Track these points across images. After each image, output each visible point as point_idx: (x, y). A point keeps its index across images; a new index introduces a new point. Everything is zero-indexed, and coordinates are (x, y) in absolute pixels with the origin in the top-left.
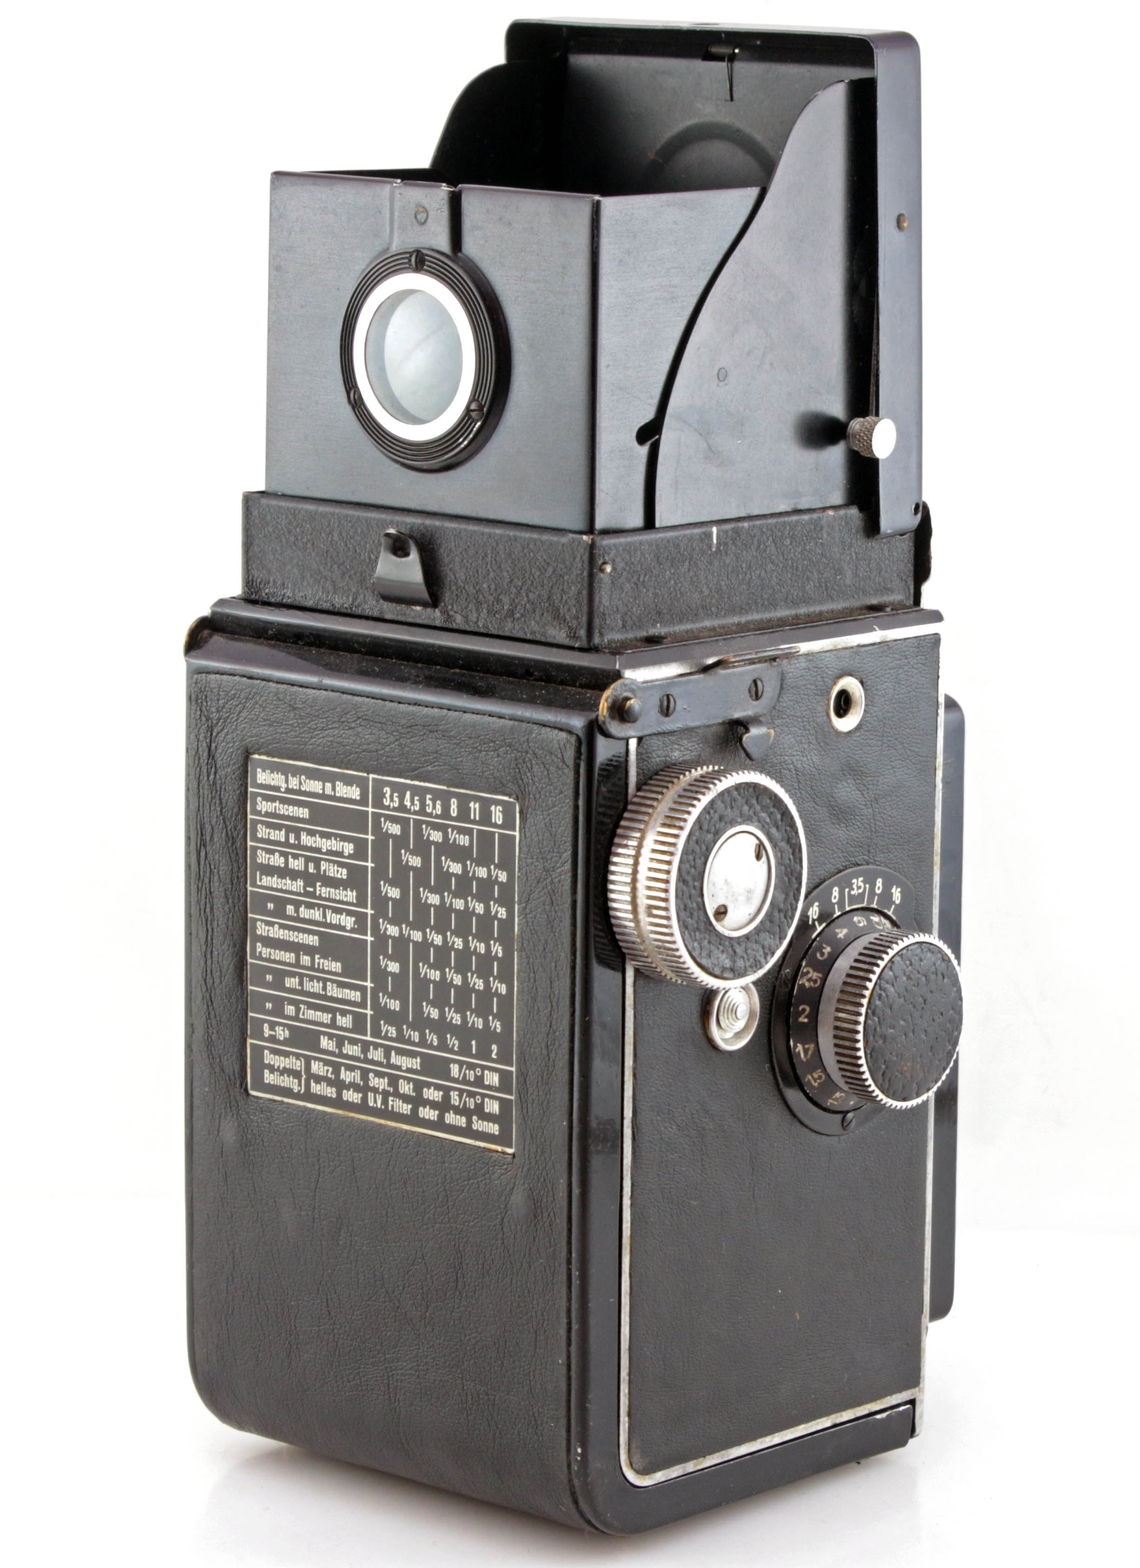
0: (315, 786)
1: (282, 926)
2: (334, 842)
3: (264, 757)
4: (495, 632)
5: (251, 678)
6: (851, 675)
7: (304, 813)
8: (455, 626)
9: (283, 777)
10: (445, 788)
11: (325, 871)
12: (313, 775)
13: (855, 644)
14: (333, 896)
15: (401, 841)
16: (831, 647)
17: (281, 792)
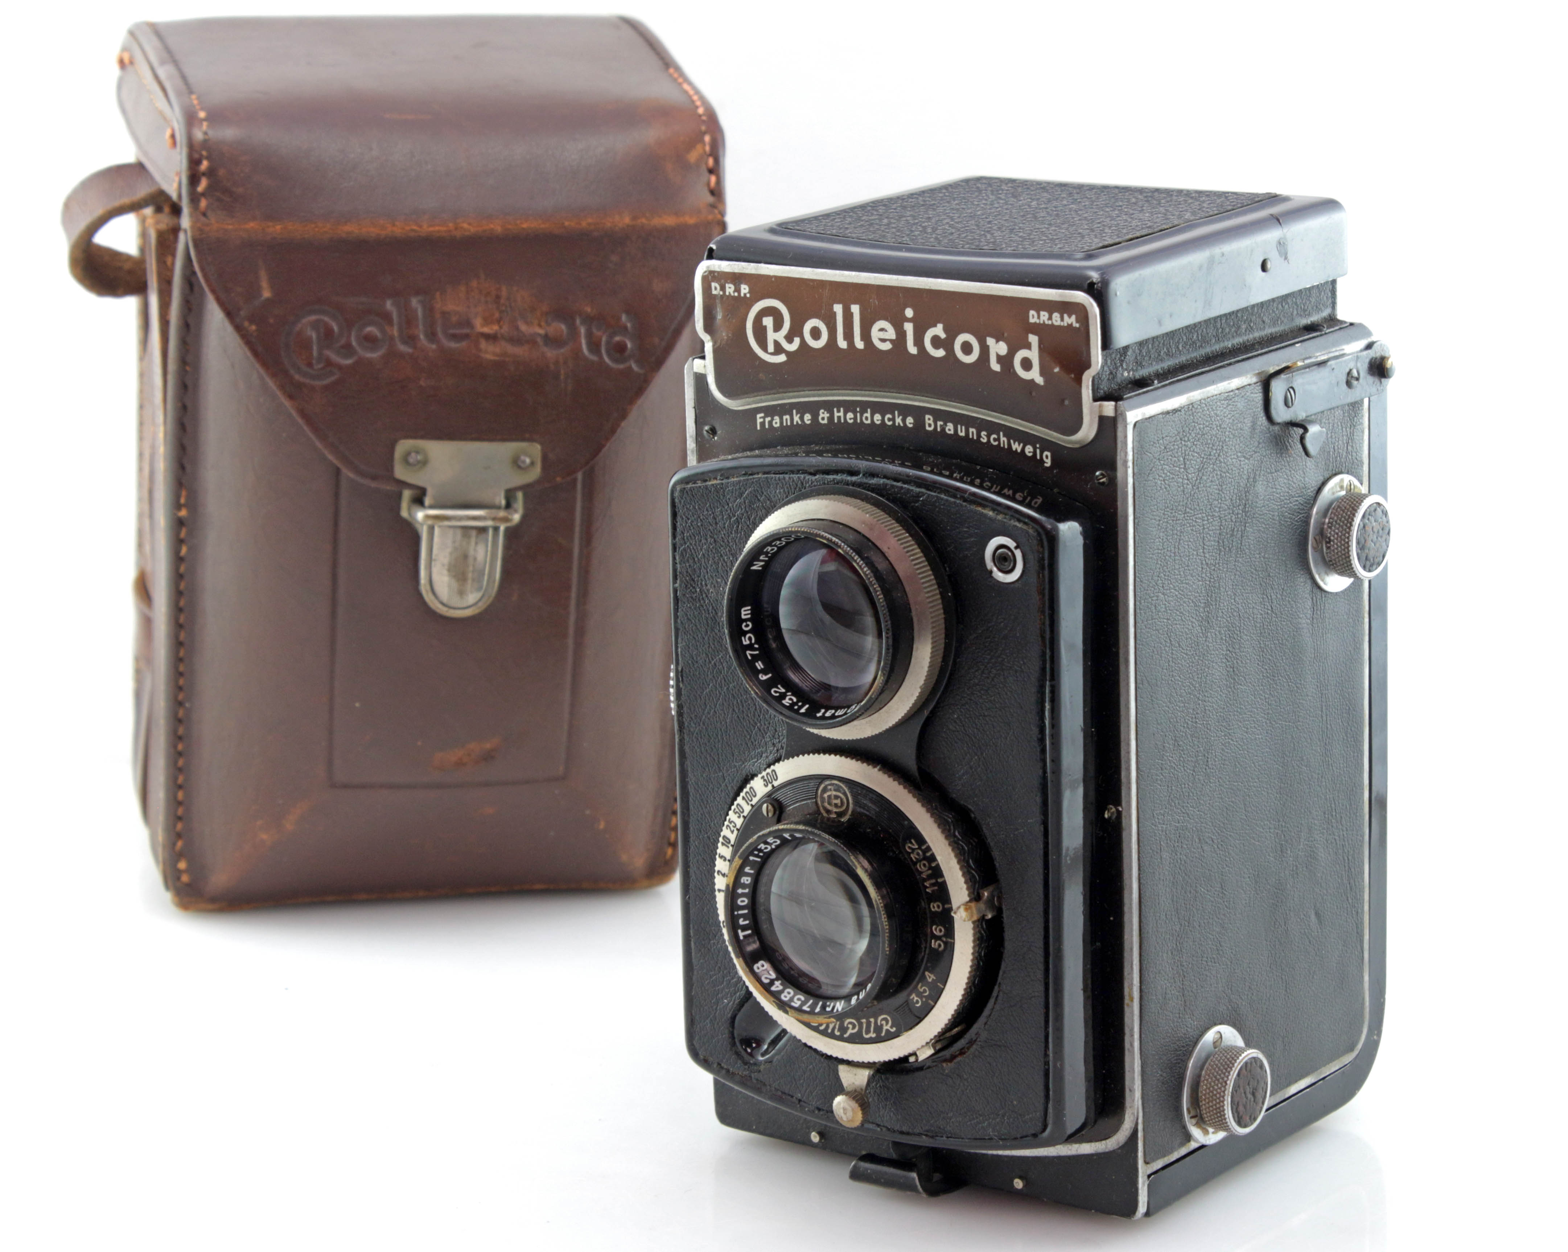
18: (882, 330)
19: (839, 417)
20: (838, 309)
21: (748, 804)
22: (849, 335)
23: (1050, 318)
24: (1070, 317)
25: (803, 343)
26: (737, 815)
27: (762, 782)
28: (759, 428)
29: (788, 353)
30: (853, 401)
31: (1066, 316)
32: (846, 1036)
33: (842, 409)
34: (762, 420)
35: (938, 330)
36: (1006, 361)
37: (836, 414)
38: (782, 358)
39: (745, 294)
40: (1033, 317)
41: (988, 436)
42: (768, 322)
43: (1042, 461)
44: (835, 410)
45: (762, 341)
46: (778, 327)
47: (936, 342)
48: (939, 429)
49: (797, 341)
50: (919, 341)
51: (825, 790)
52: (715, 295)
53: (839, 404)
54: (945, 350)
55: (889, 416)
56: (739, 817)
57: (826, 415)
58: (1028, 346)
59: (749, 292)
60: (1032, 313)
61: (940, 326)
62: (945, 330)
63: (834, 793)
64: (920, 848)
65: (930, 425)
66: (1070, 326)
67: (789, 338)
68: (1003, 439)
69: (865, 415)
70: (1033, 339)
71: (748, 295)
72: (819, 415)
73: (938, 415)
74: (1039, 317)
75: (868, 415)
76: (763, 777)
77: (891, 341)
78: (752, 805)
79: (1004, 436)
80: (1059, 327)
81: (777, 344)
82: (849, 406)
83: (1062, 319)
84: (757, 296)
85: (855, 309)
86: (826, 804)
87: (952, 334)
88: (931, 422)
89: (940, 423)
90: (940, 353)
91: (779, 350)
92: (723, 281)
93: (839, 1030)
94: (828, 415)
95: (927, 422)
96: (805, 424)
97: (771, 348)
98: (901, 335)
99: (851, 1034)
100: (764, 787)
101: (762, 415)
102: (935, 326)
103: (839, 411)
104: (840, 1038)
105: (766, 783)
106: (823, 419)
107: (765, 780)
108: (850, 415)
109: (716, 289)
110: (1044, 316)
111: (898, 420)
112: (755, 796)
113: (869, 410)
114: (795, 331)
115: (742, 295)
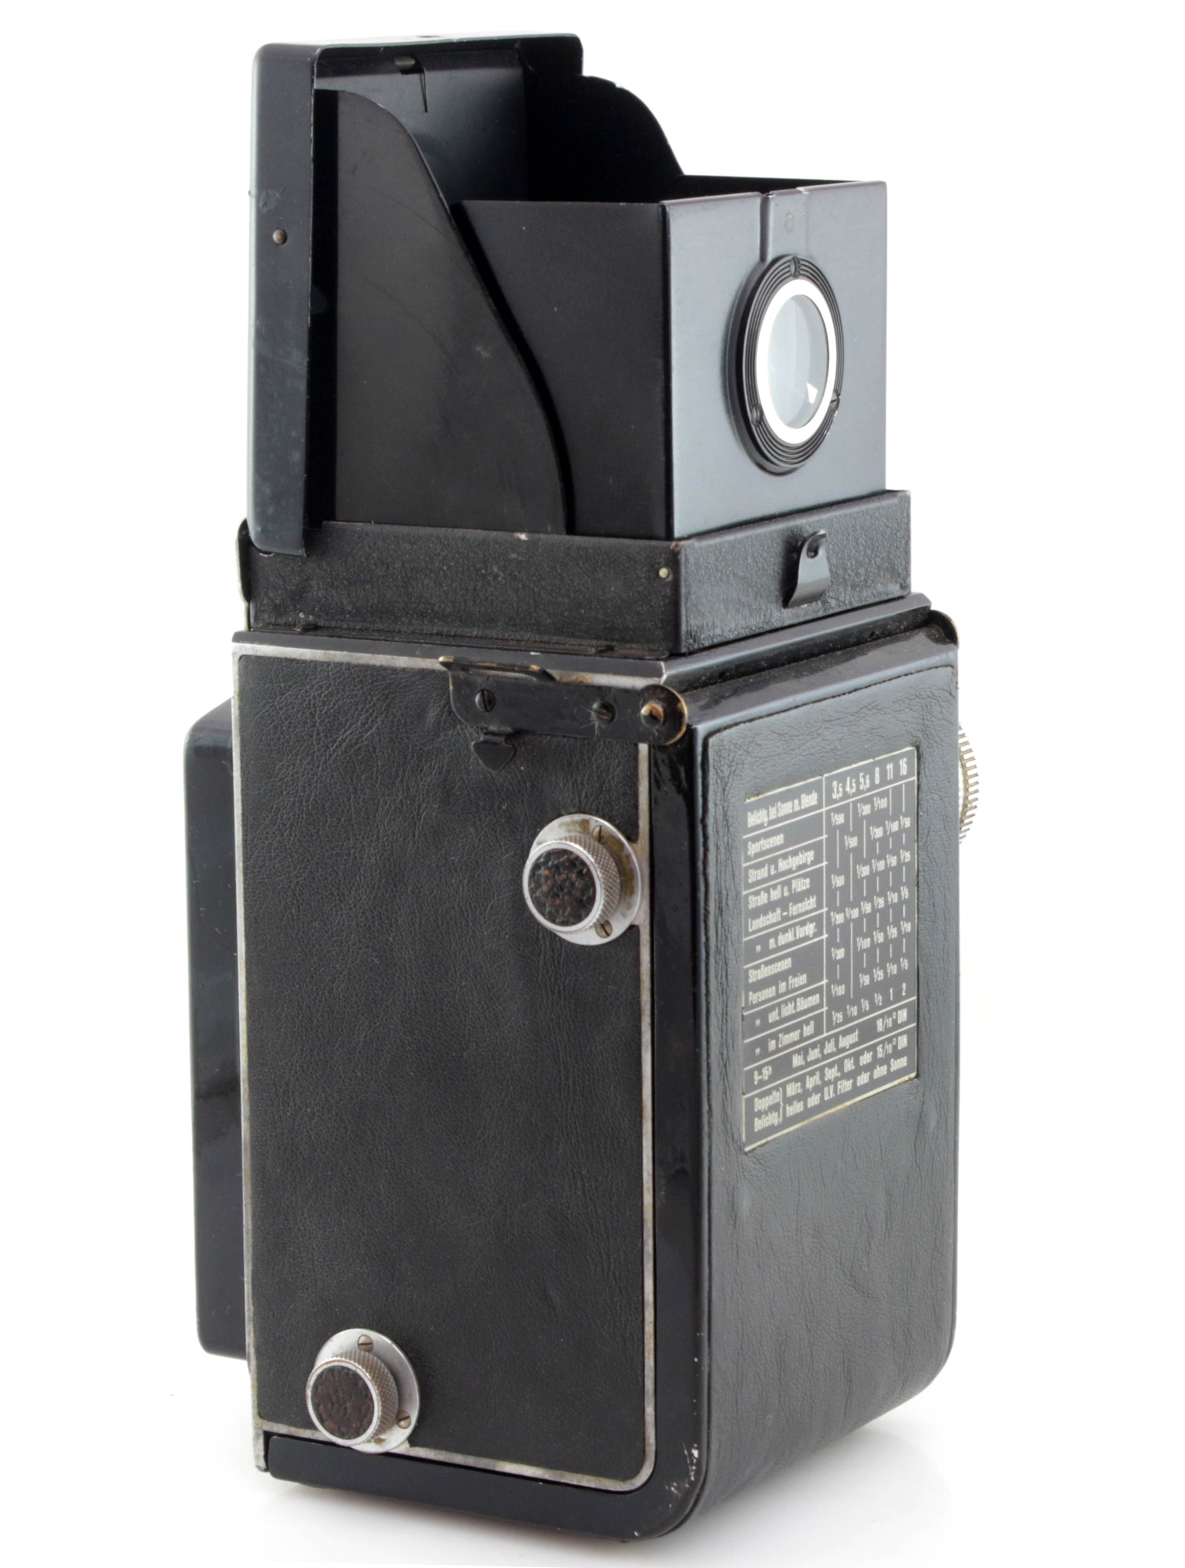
0: (786, 808)
1: (767, 964)
2: (801, 855)
3: (753, 799)
4: (859, 604)
5: (751, 720)
7: (779, 840)
8: (831, 612)
9: (766, 811)
10: (871, 760)
11: (795, 889)
12: (785, 798)
14: (801, 911)
15: (844, 828)
17: (765, 827)
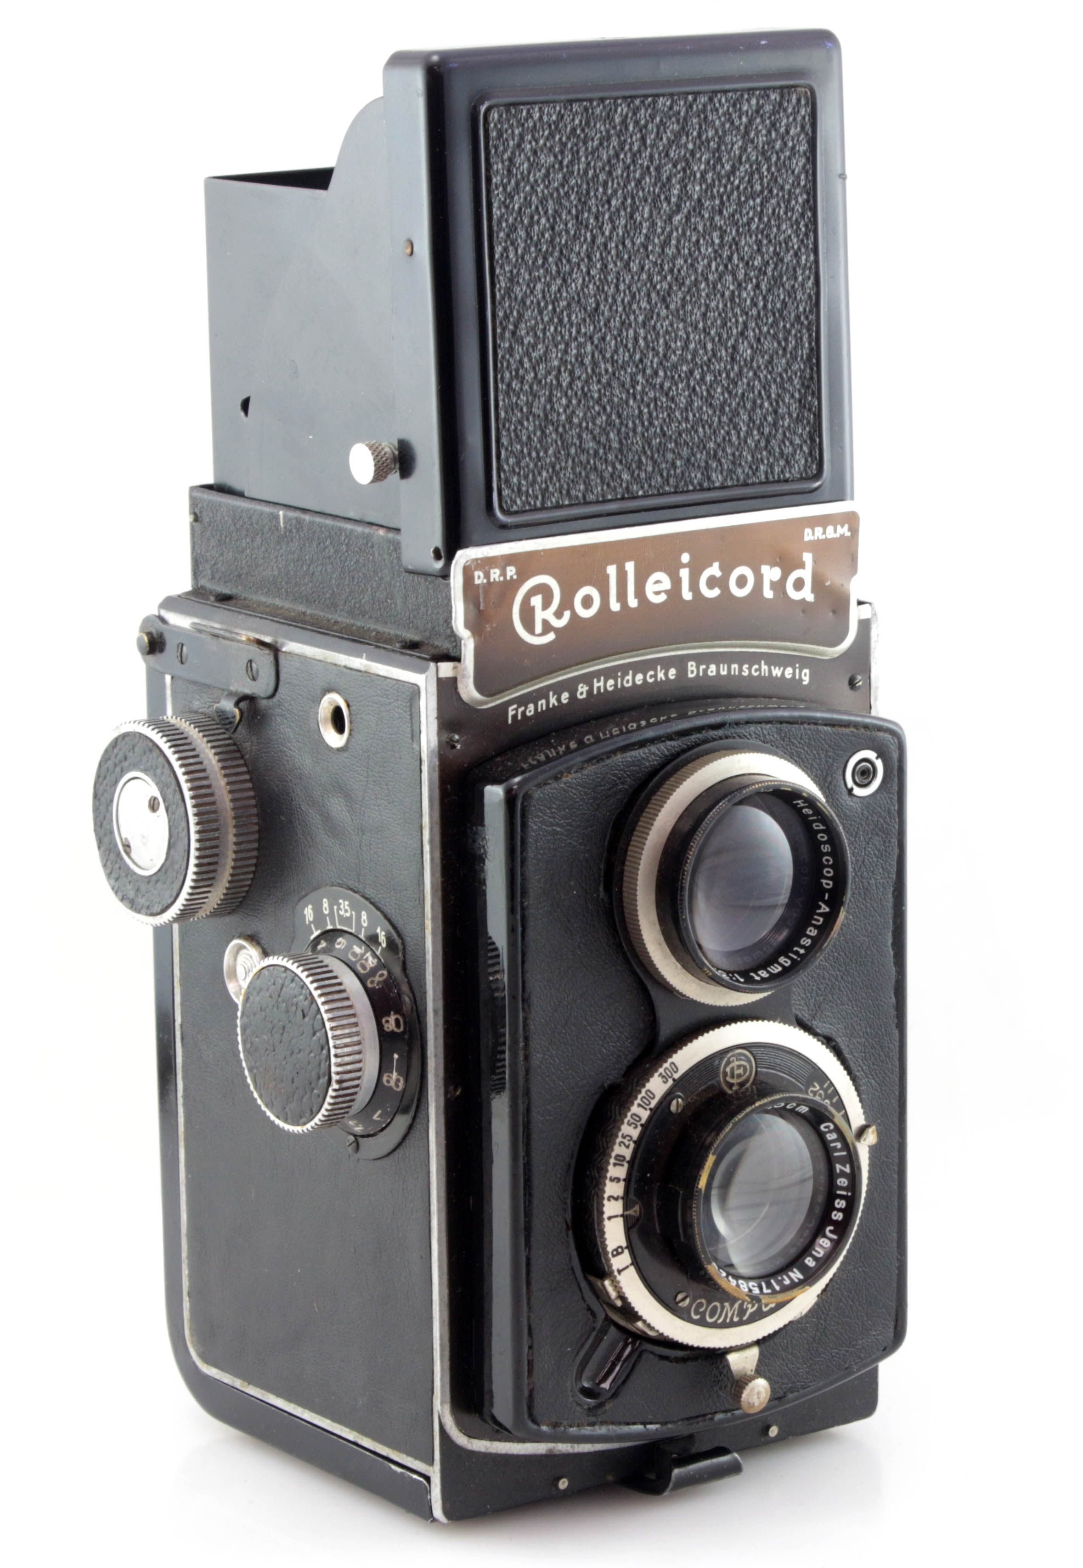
6: (339, 694)
13: (343, 663)
16: (320, 658)
18: (657, 582)
19: (599, 688)
20: (612, 570)
21: (646, 1109)
22: (622, 596)
23: (824, 533)
24: (842, 527)
25: (574, 615)
26: (633, 1126)
27: (660, 1080)
28: (510, 721)
29: (556, 631)
30: (615, 666)
31: (839, 527)
32: (745, 1318)
33: (602, 678)
34: (514, 712)
35: (714, 570)
36: (779, 586)
37: (596, 685)
38: (551, 637)
39: (511, 577)
40: (808, 535)
41: (750, 669)
42: (537, 601)
43: (801, 680)
44: (595, 680)
45: (529, 625)
46: (546, 605)
47: (712, 582)
48: (701, 674)
49: (567, 614)
50: (694, 586)
51: (728, 1063)
52: (479, 585)
53: (597, 674)
54: (720, 588)
55: (652, 673)
56: (636, 1127)
57: (586, 688)
58: (802, 565)
59: (516, 573)
60: (808, 531)
61: (716, 565)
62: (721, 568)
63: (737, 1063)
64: (822, 1088)
65: (692, 672)
66: (842, 536)
67: (559, 614)
68: (764, 667)
69: (627, 678)
70: (808, 557)
71: (515, 577)
72: (577, 690)
73: (700, 659)
74: (813, 534)
75: (630, 677)
76: (660, 1074)
77: (666, 592)
78: (651, 1109)
79: (765, 664)
80: (833, 539)
81: (545, 623)
82: (608, 674)
83: (835, 531)
84: (523, 576)
85: (630, 567)
86: (728, 1079)
87: (727, 570)
88: (694, 668)
89: (702, 667)
90: (715, 593)
91: (547, 627)
92: (487, 568)
93: (738, 1315)
94: (587, 688)
95: (690, 668)
96: (563, 704)
97: (538, 629)
98: (676, 582)
99: (751, 1314)
100: (663, 1085)
101: (515, 706)
102: (711, 565)
103: (599, 681)
104: (741, 1323)
105: (665, 1079)
106: (582, 694)
107: (664, 1077)
108: (611, 682)
109: (479, 577)
110: (819, 530)
111: (661, 675)
112: (653, 1098)
113: (631, 672)
114: (567, 603)
115: (508, 578)
